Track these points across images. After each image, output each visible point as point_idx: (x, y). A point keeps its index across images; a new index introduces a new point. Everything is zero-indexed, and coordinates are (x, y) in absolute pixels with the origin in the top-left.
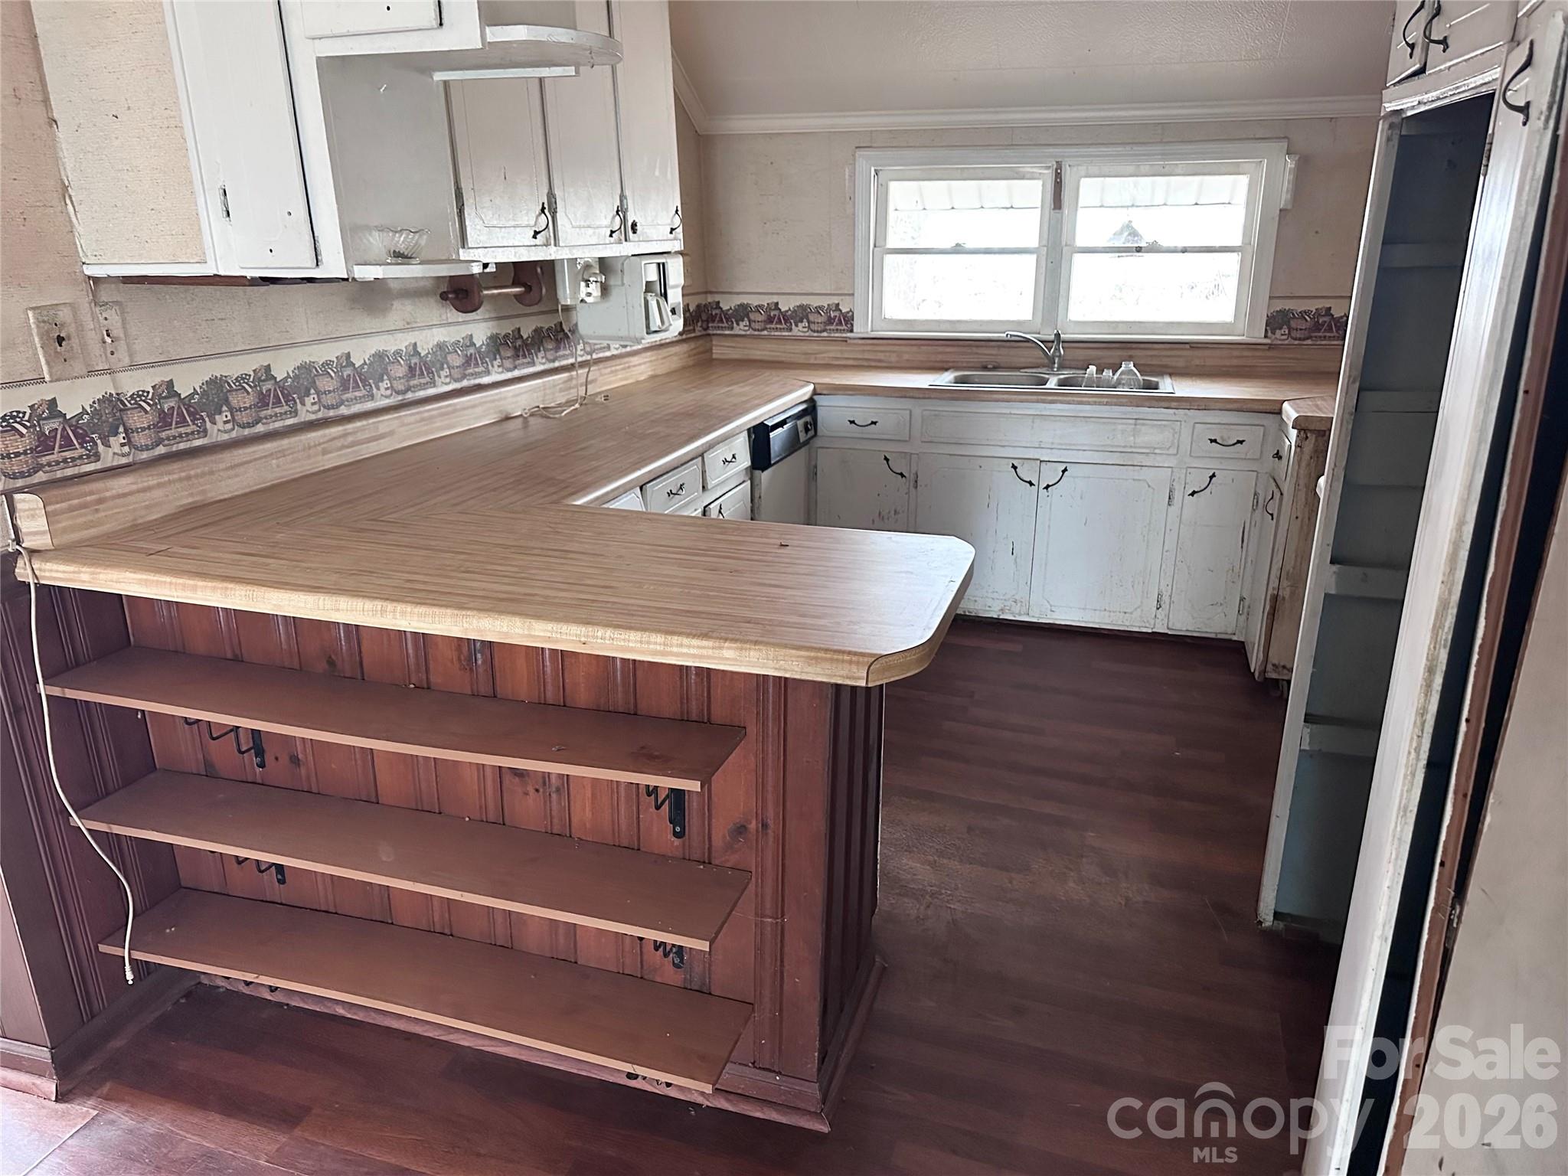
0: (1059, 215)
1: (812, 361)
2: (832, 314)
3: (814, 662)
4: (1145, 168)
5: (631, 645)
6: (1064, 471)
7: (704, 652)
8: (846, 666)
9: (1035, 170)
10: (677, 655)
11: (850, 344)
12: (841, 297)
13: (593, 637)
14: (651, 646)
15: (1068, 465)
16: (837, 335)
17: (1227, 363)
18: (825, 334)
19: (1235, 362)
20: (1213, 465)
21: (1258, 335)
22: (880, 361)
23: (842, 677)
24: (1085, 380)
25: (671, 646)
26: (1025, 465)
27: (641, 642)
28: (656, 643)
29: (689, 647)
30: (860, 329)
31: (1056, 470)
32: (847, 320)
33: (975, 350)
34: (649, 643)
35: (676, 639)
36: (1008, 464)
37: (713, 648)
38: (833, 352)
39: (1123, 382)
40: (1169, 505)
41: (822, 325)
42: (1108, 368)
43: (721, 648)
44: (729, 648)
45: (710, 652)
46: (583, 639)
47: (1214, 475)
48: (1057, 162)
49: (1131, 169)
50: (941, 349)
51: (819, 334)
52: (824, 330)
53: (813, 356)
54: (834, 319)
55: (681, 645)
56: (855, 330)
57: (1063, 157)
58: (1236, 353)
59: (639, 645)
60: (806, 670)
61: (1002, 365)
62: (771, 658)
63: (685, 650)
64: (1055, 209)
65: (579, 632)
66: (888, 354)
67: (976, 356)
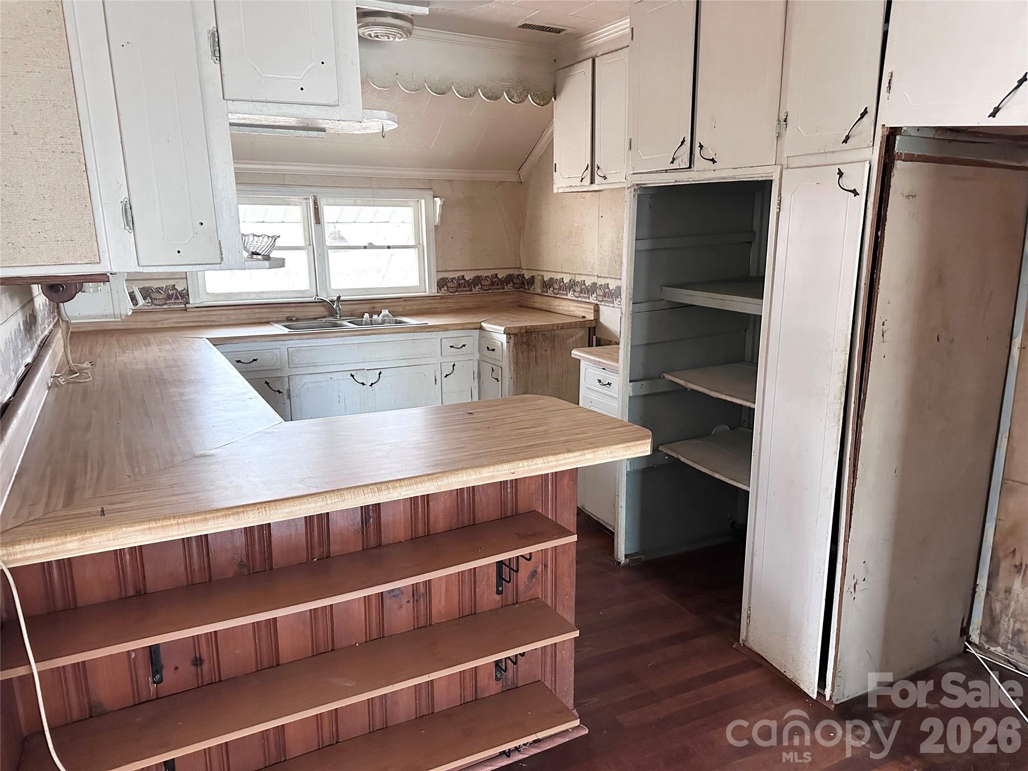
0: (320, 227)
1: (159, 326)
2: (170, 293)
3: (628, 448)
4: (359, 201)
5: (540, 466)
6: (380, 374)
7: (577, 459)
8: (642, 446)
9: (295, 200)
10: (564, 465)
11: (189, 312)
12: (176, 280)
13: (518, 468)
14: (550, 464)
15: (381, 370)
16: (175, 306)
17: (423, 307)
18: (166, 306)
19: (426, 307)
20: (453, 359)
21: (434, 291)
22: (214, 321)
23: (641, 452)
24: (364, 322)
25: (560, 460)
26: (358, 373)
27: (544, 463)
28: (552, 461)
29: (569, 458)
30: (193, 301)
31: (375, 374)
32: (184, 296)
33: (280, 310)
34: (548, 462)
35: (561, 456)
36: (348, 375)
37: (581, 455)
38: (174, 319)
39: (387, 321)
40: (435, 384)
41: (163, 301)
42: (375, 314)
43: (585, 454)
44: (588, 453)
45: (580, 458)
46: (512, 471)
47: (454, 365)
48: (314, 196)
49: (352, 202)
50: (257, 310)
51: (161, 307)
52: (166, 304)
53: (160, 322)
54: (172, 296)
55: (565, 459)
56: (191, 303)
57: (317, 193)
58: (426, 302)
59: (543, 465)
60: (625, 454)
61: (301, 318)
62: (609, 452)
63: (567, 461)
64: (316, 223)
65: (509, 468)
66: (219, 316)
67: (281, 313)
